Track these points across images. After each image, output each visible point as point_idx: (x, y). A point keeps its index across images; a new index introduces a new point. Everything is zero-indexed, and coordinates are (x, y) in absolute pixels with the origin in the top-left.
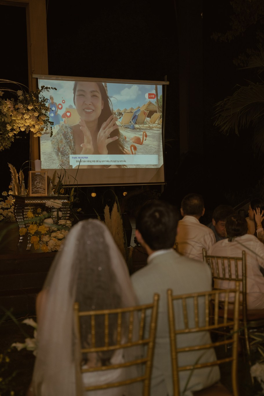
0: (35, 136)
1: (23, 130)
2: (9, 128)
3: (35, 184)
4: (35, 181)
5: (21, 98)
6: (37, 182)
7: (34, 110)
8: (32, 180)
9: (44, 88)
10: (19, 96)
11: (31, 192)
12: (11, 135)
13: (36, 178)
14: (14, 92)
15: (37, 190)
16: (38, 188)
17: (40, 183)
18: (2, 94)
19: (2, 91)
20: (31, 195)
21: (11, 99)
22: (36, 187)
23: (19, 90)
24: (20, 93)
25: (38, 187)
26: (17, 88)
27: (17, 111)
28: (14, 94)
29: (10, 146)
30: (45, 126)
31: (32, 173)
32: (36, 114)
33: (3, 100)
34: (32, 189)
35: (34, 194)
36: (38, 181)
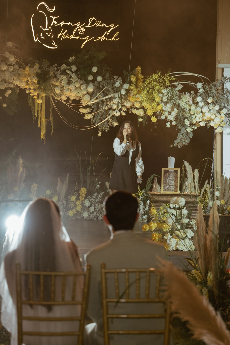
0: (216, 131)
1: (202, 124)
2: (187, 122)
3: (168, 181)
4: (168, 178)
5: (201, 91)
6: (170, 180)
7: (214, 103)
8: (164, 177)
9: (226, 79)
10: (199, 89)
11: (162, 189)
12: (189, 130)
13: (169, 175)
14: (194, 85)
15: (169, 188)
16: (170, 186)
17: (172, 181)
18: (182, 87)
19: (182, 84)
20: (163, 192)
21: (191, 93)
22: (169, 184)
23: (199, 83)
24: (199, 85)
25: (171, 184)
26: (197, 80)
27: (196, 105)
28: (194, 87)
29: (188, 142)
30: (229, 120)
31: (164, 170)
32: (217, 107)
33: (183, 93)
34: (164, 186)
35: (167, 192)
36: (171, 178)
